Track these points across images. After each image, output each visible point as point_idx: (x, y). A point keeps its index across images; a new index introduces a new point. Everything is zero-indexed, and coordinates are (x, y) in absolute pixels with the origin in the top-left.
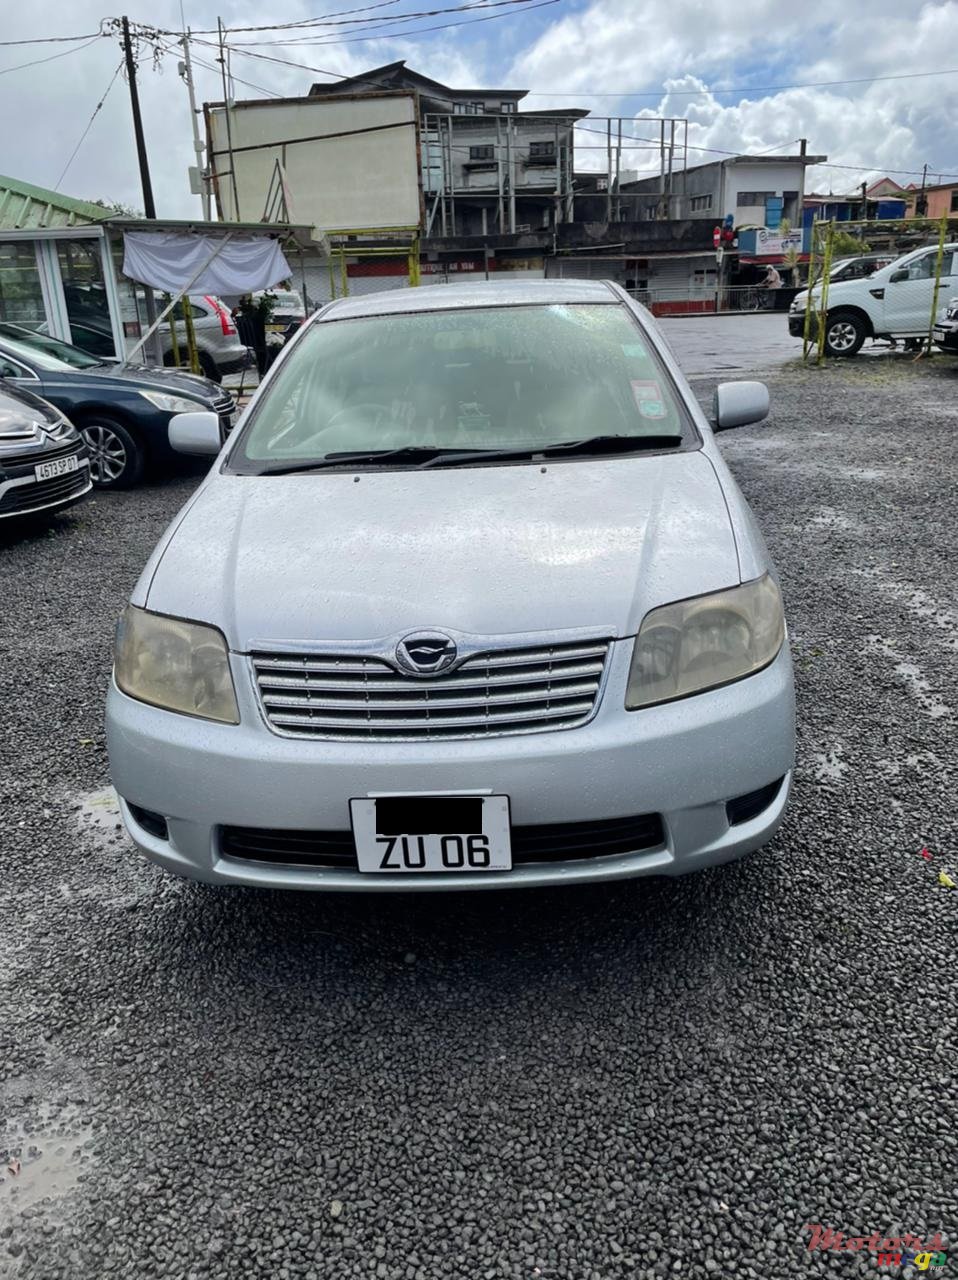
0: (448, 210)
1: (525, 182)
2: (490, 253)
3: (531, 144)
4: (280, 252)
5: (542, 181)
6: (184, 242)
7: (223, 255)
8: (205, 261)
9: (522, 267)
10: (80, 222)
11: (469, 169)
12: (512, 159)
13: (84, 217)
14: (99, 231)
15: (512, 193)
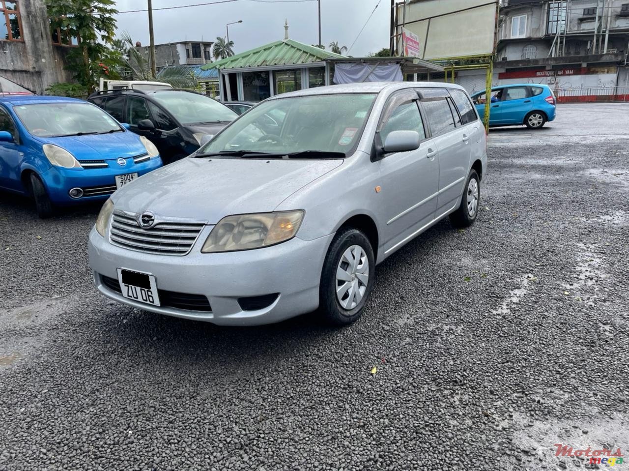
0: (561, 43)
1: (616, 26)
2: (584, 65)
3: (623, 5)
4: (400, 70)
5: (627, 25)
6: (358, 67)
7: (374, 72)
8: (367, 75)
9: (603, 72)
10: (318, 60)
11: (581, 20)
12: (610, 14)
13: (319, 58)
14: (324, 64)
15: (607, 32)
